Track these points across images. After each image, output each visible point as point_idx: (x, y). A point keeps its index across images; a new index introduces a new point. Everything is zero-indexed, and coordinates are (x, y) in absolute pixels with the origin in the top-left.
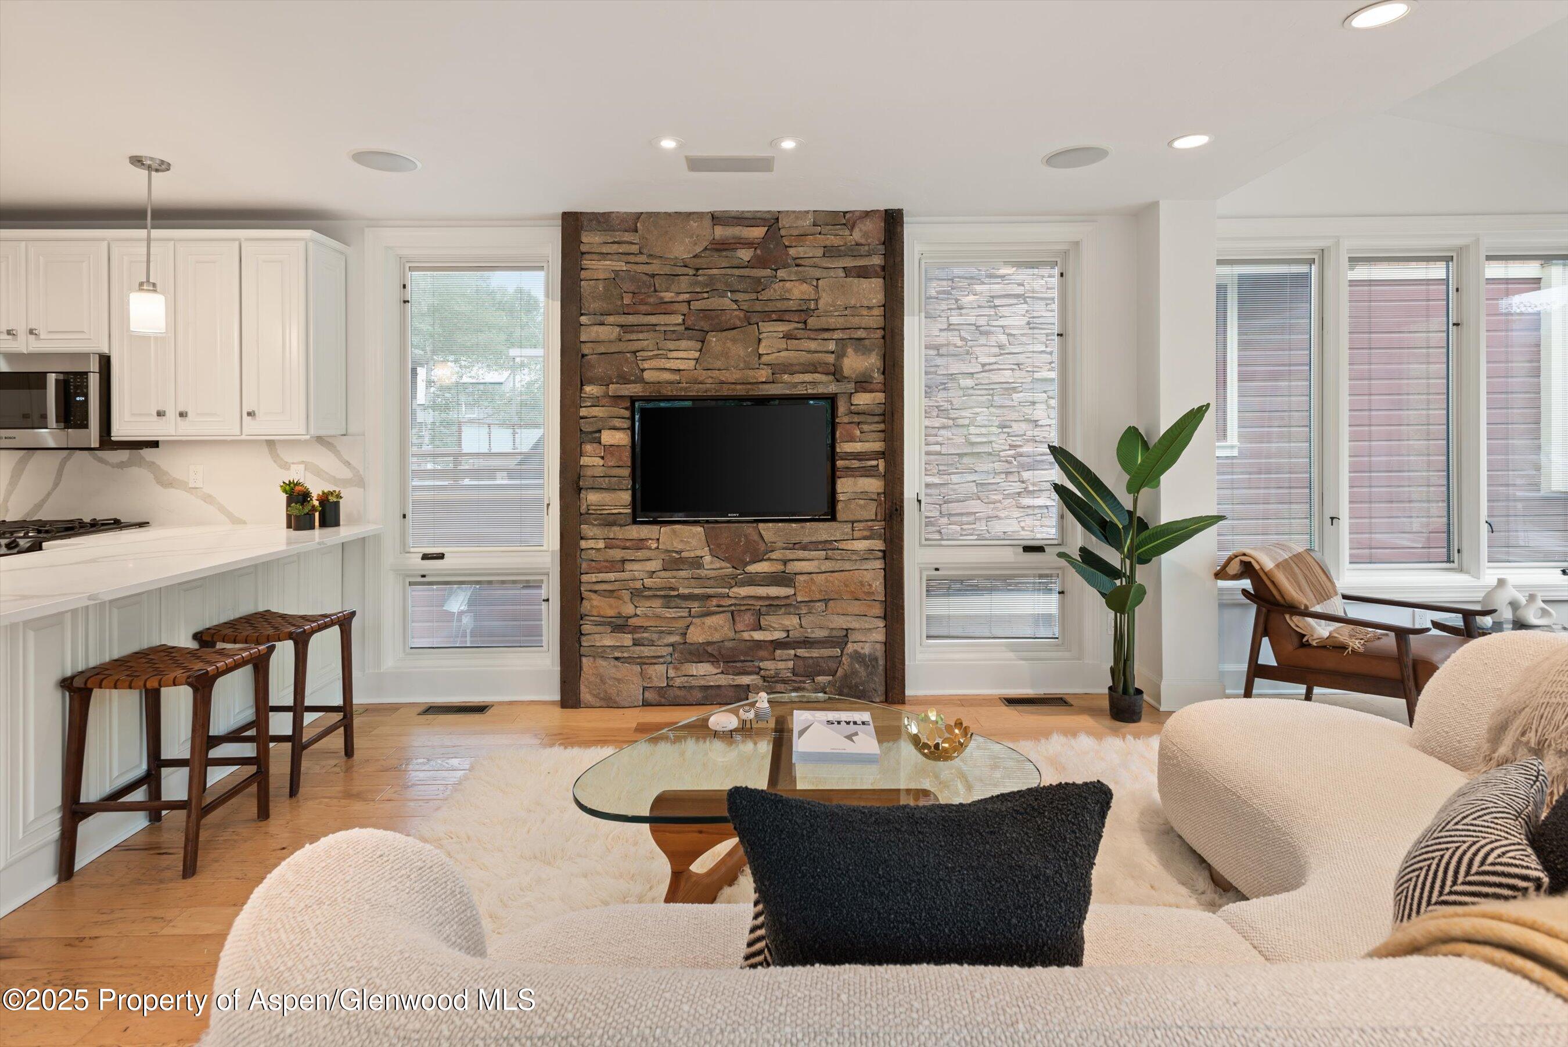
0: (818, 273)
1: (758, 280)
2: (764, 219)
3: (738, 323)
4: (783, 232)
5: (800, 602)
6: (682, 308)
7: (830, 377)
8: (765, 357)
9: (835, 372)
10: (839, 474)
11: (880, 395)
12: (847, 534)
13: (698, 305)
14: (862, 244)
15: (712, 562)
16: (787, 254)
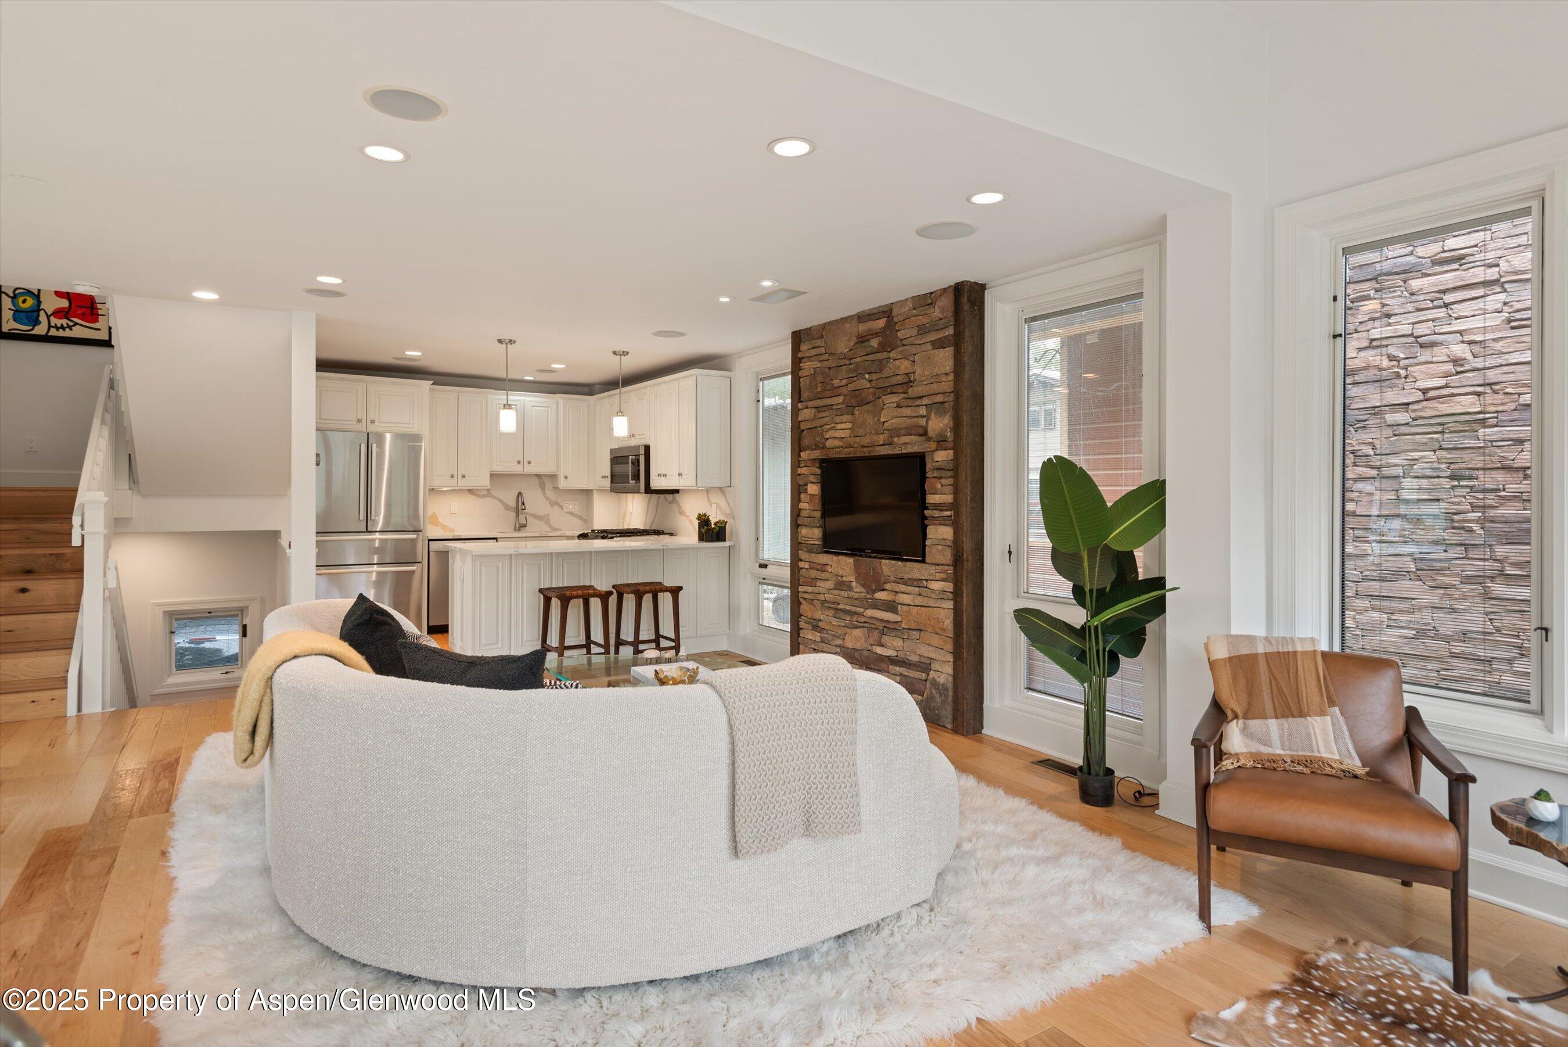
0: (914, 350)
1: (880, 361)
2: (884, 312)
3: (871, 398)
4: (895, 319)
5: (903, 628)
6: (844, 390)
7: (923, 438)
8: (886, 424)
9: (925, 434)
10: (926, 522)
11: (951, 452)
12: (932, 575)
13: (851, 387)
14: (941, 319)
15: (856, 587)
16: (897, 337)
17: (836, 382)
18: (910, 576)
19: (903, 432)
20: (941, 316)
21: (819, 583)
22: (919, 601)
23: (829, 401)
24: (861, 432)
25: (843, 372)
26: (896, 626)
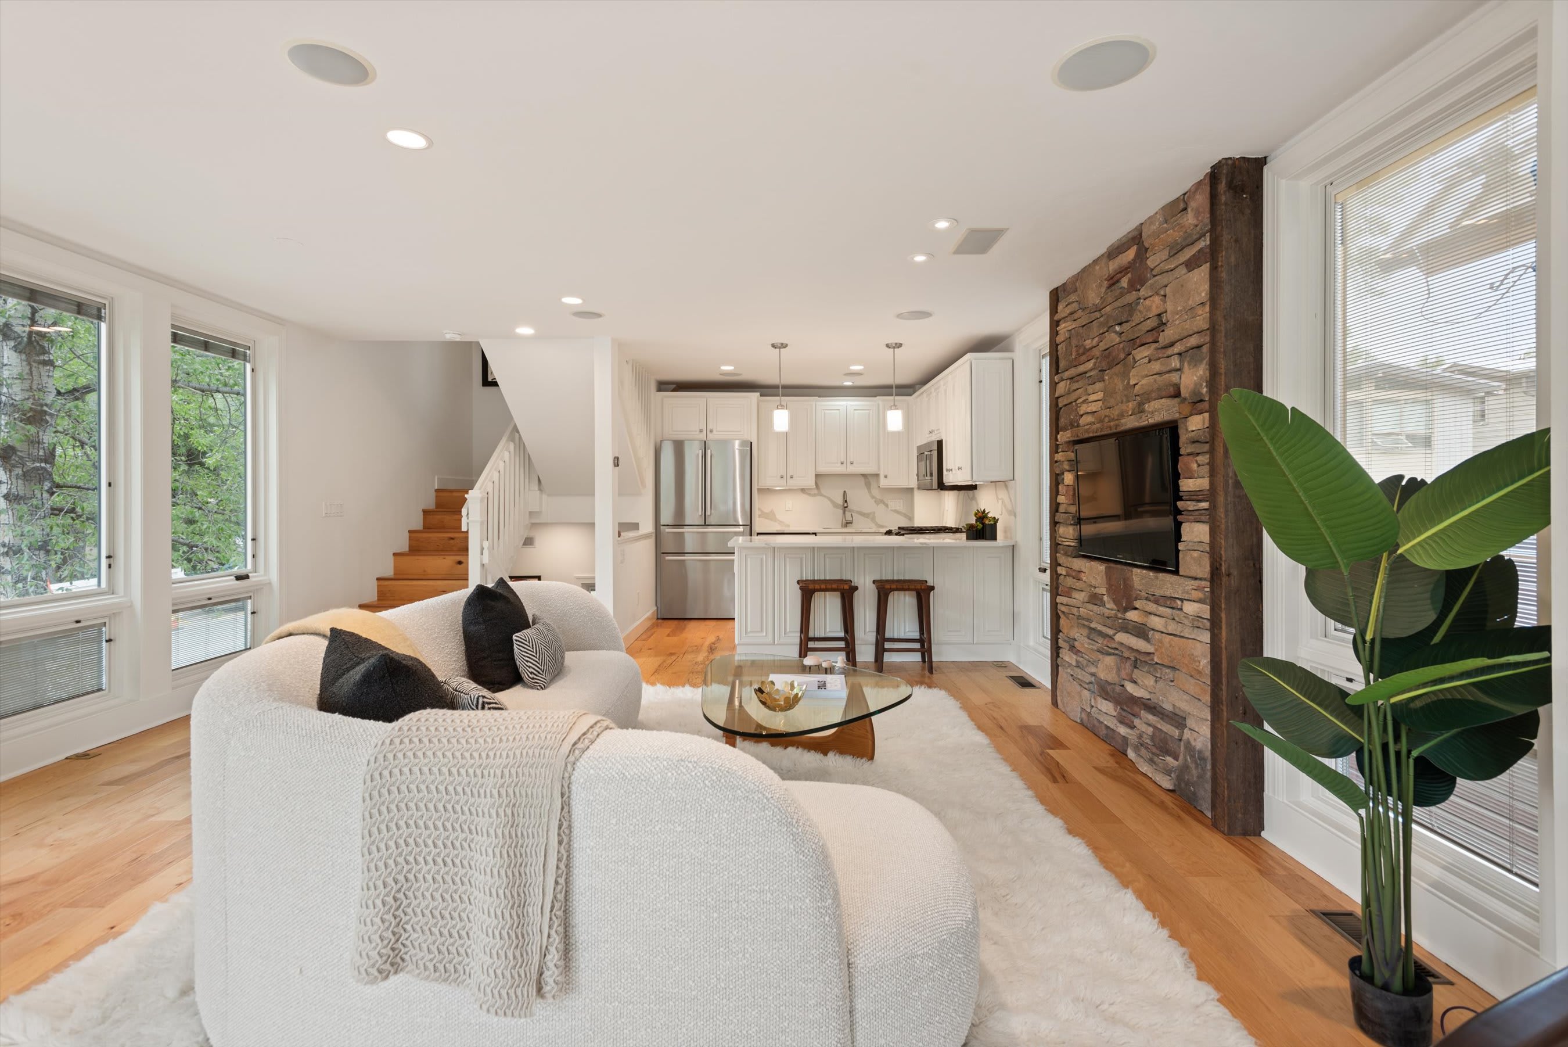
0: (1165, 279)
1: (1131, 304)
2: (1134, 239)
3: (1122, 356)
4: (1146, 244)
5: (1157, 663)
6: (1096, 352)
7: (1177, 400)
8: (1137, 387)
9: (1177, 394)
10: (1179, 518)
11: (1207, 415)
12: (1187, 593)
13: (1103, 346)
14: (1197, 226)
15: (1109, 603)
16: (1147, 267)
17: (1088, 343)
18: (1162, 593)
19: (1153, 395)
20: (1195, 222)
21: (1075, 594)
22: (1172, 627)
23: (1082, 369)
24: (1112, 402)
25: (1095, 329)
26: (1147, 659)
